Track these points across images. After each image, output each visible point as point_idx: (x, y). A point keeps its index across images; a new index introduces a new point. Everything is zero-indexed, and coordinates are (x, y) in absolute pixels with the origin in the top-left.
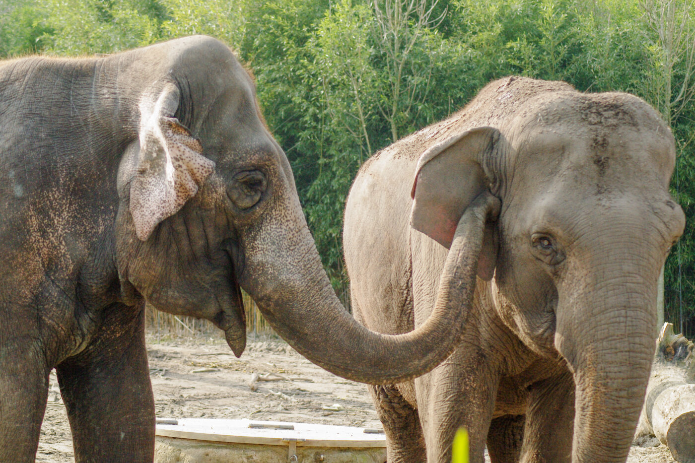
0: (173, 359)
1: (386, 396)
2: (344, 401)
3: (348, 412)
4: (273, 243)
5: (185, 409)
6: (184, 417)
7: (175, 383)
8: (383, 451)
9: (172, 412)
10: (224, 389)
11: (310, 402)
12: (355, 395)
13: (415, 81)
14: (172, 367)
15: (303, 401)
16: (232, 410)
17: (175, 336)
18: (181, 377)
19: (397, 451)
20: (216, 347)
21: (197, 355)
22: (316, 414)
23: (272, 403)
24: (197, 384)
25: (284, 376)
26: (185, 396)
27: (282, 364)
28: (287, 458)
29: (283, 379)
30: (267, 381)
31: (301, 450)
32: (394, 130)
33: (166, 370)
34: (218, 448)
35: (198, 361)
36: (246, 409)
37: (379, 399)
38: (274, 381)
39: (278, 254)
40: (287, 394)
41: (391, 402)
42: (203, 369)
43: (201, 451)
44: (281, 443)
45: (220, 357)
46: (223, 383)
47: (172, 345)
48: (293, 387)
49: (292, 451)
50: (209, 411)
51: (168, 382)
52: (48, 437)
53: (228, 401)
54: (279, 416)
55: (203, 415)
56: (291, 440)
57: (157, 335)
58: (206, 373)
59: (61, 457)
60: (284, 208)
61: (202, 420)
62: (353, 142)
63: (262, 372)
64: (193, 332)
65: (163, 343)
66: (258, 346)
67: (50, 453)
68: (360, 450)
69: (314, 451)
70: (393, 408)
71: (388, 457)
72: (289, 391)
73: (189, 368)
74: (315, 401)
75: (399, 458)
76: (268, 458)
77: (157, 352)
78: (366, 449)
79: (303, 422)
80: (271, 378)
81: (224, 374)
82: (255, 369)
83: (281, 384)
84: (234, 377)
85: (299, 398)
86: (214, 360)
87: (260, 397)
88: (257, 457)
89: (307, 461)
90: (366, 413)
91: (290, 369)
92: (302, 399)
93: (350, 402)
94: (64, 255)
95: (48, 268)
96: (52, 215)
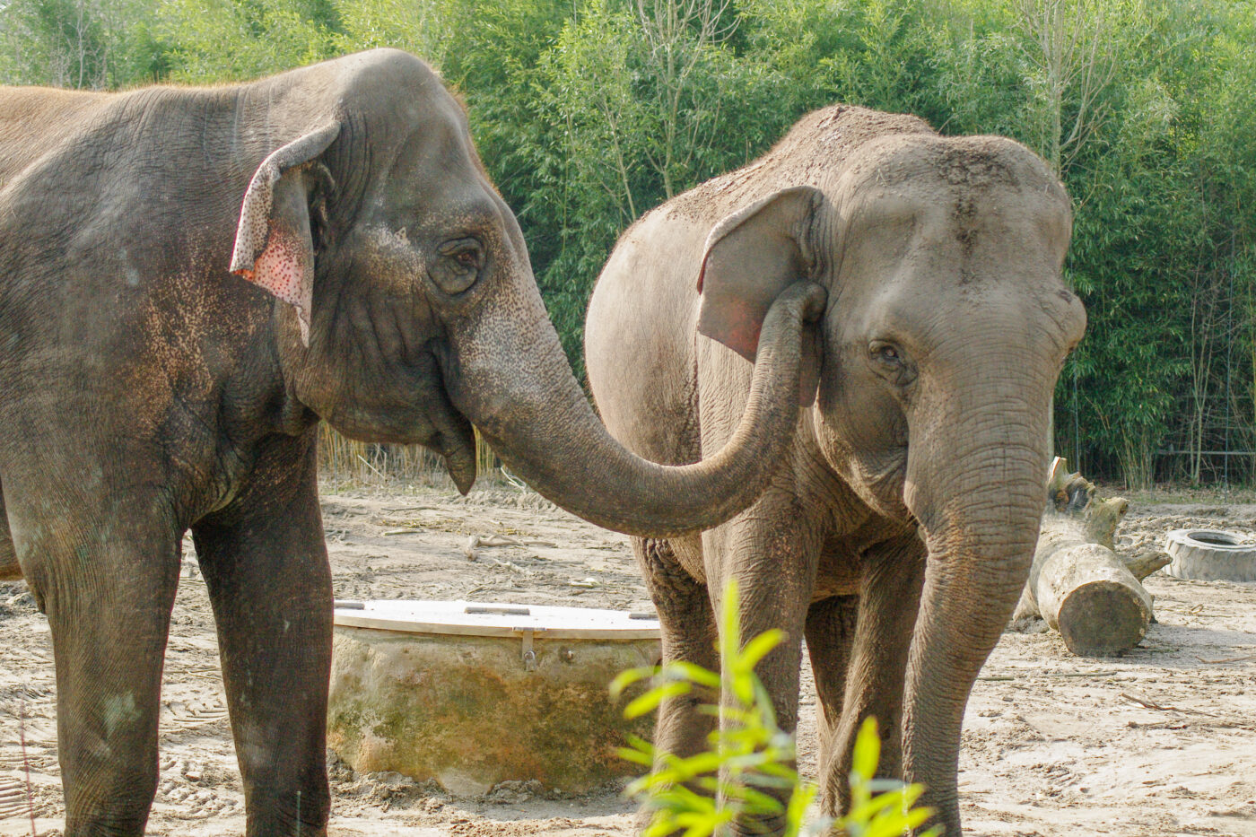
0: (357, 516)
1: (661, 565)
2: (601, 573)
3: (605, 590)
4: (499, 342)
5: (374, 587)
6: (373, 598)
7: (360, 549)
8: (657, 643)
9: (356, 591)
10: (428, 558)
11: (552, 576)
12: (616, 566)
13: (698, 116)
14: (356, 527)
15: (542, 574)
16: (441, 587)
17: (360, 484)
18: (368, 541)
19: (677, 644)
20: (418, 498)
21: (392, 511)
22: (560, 592)
23: (499, 578)
24: (391, 551)
25: (514, 538)
26: (374, 568)
27: (511, 521)
28: (521, 656)
29: (514, 544)
30: (490, 546)
31: (540, 643)
32: (668, 187)
33: (347, 532)
34: (422, 641)
35: (392, 518)
36: (461, 587)
37: (651, 569)
38: (500, 546)
39: (506, 358)
40: (519, 564)
41: (668, 575)
42: (400, 530)
43: (398, 646)
44: (512, 635)
45: (422, 512)
46: (429, 550)
47: (355, 496)
48: (529, 554)
49: (528, 646)
50: (408, 590)
51: (350, 549)
52: (181, 628)
53: (436, 575)
54: (508, 595)
55: (400, 595)
56: (526, 629)
57: (334, 481)
58: (404, 536)
59: (200, 656)
60: (512, 292)
61: (399, 602)
62: (609, 204)
63: (484, 534)
64: (384, 478)
65: (343, 493)
66: (477, 497)
67: (185, 650)
68: (624, 644)
69: (558, 645)
70: (671, 582)
71: (664, 653)
72: (522, 561)
73: (378, 528)
74: (560, 573)
75: (680, 655)
76: (493, 655)
77: (333, 506)
78: (632, 642)
79: (543, 604)
80: (496, 541)
81: (429, 537)
82: (473, 530)
83: (510, 551)
84: (443, 540)
85: (537, 570)
86: (414, 517)
87: (481, 569)
88: (478, 654)
89: (549, 660)
90: (633, 590)
91: (523, 529)
92: (540, 571)
93: (610, 575)
94: (200, 367)
95: (178, 386)
96: (182, 312)
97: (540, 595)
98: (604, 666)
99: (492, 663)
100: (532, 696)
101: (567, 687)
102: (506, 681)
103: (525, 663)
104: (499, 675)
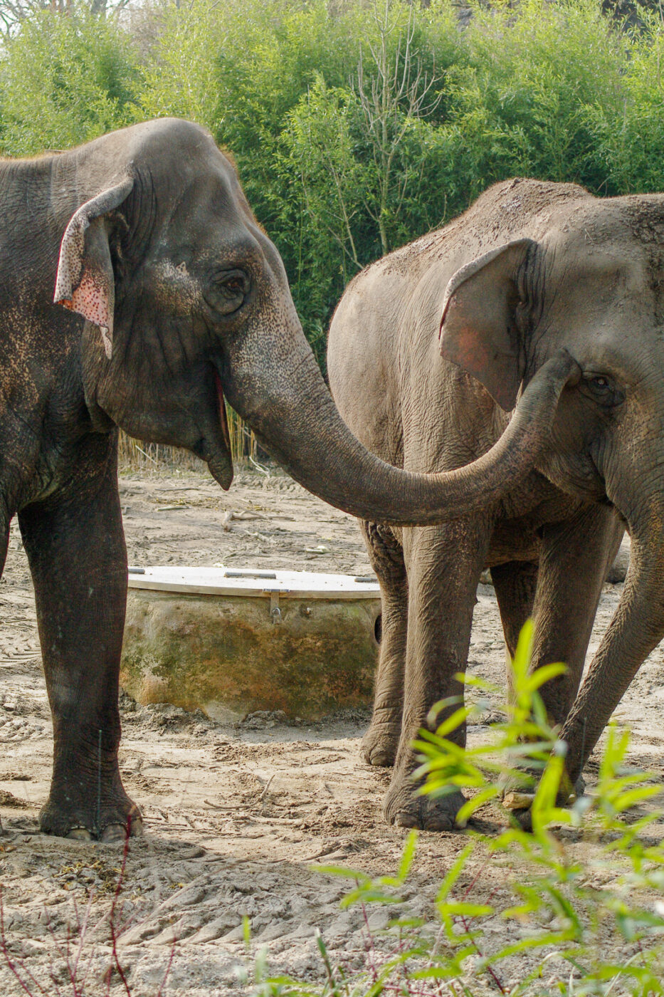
0: (135, 496)
1: (381, 541)
2: (330, 542)
3: (334, 555)
4: (262, 353)
5: (149, 553)
6: (151, 565)
7: (139, 524)
8: (377, 602)
10: (192, 529)
11: (291, 544)
12: (342, 536)
14: (136, 505)
15: (283, 542)
16: (203, 553)
17: (137, 469)
18: (145, 516)
19: (393, 604)
20: (184, 481)
21: (163, 491)
22: (298, 557)
23: (249, 545)
24: (163, 524)
25: (261, 513)
26: (149, 537)
27: (258, 500)
28: (269, 612)
29: (261, 518)
30: (242, 520)
31: (285, 602)
33: (129, 510)
34: (190, 600)
35: (163, 497)
36: (219, 552)
37: (373, 544)
38: (250, 519)
39: (267, 365)
40: (264, 534)
41: (386, 548)
42: (170, 507)
43: (171, 604)
44: (262, 595)
45: (187, 492)
46: (193, 523)
48: (272, 526)
49: (275, 604)
50: (177, 556)
51: (132, 523)
53: (198, 543)
54: (256, 560)
55: (170, 561)
56: (273, 590)
58: (173, 511)
59: (13, 609)
60: (273, 312)
61: (170, 567)
63: (237, 510)
64: (156, 463)
67: (1, 604)
68: (351, 602)
69: (299, 604)
70: (388, 554)
71: (383, 612)
72: (267, 531)
73: (154, 505)
74: (297, 542)
75: (395, 612)
76: (247, 611)
77: (128, 489)
78: (359, 600)
79: (285, 568)
80: (246, 516)
81: (193, 513)
82: (228, 507)
83: (257, 523)
84: (204, 515)
85: (279, 539)
86: (181, 496)
87: (235, 538)
88: (235, 610)
89: (292, 615)
90: (355, 556)
91: (267, 505)
92: (282, 540)
93: (336, 543)
94: (29, 384)
95: (10, 399)
96: (13, 339)
97: (282, 559)
98: (335, 620)
99: (246, 617)
100: (278, 644)
101: (306, 637)
102: (257, 632)
103: (272, 617)
104: (252, 627)
